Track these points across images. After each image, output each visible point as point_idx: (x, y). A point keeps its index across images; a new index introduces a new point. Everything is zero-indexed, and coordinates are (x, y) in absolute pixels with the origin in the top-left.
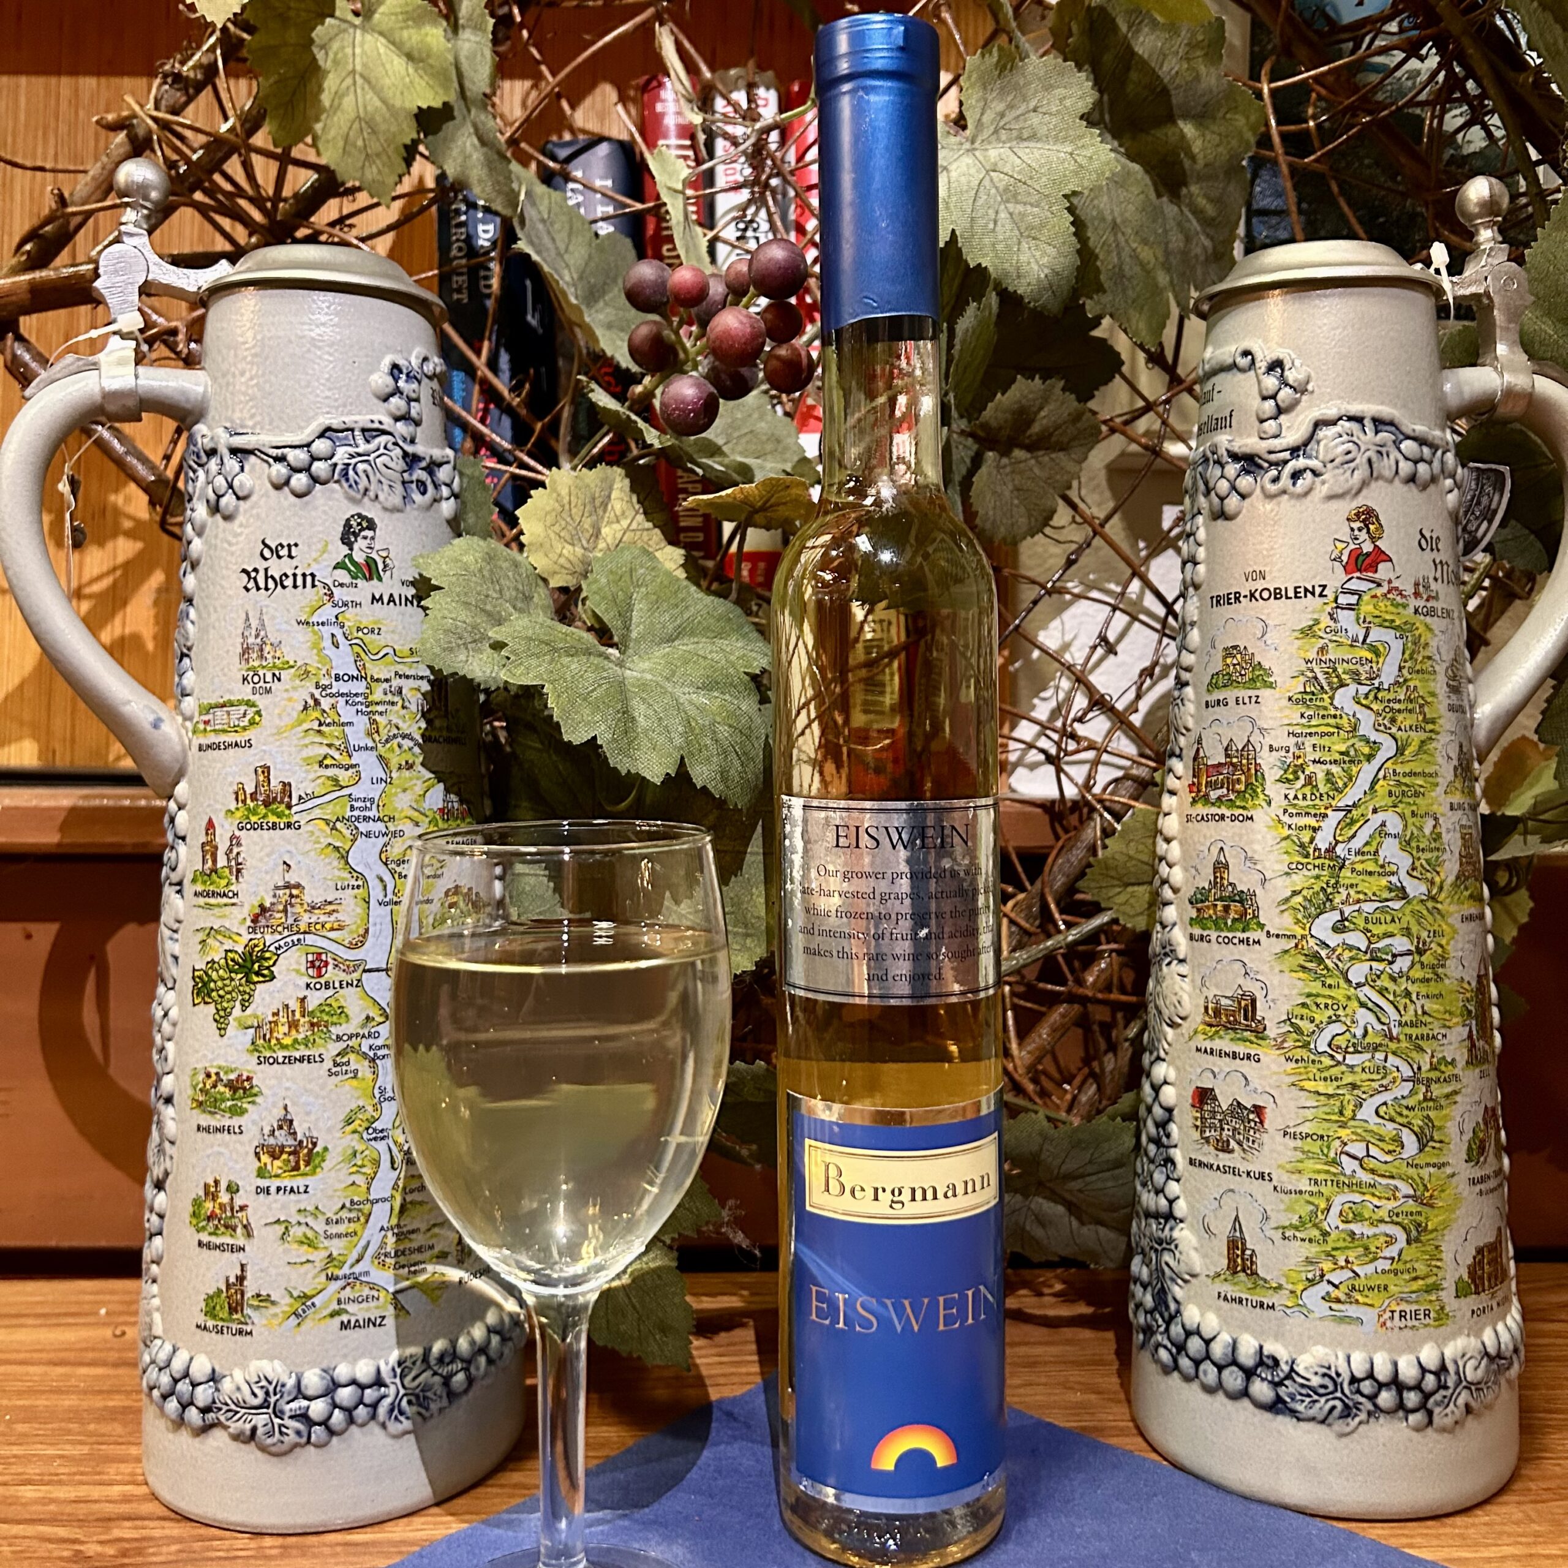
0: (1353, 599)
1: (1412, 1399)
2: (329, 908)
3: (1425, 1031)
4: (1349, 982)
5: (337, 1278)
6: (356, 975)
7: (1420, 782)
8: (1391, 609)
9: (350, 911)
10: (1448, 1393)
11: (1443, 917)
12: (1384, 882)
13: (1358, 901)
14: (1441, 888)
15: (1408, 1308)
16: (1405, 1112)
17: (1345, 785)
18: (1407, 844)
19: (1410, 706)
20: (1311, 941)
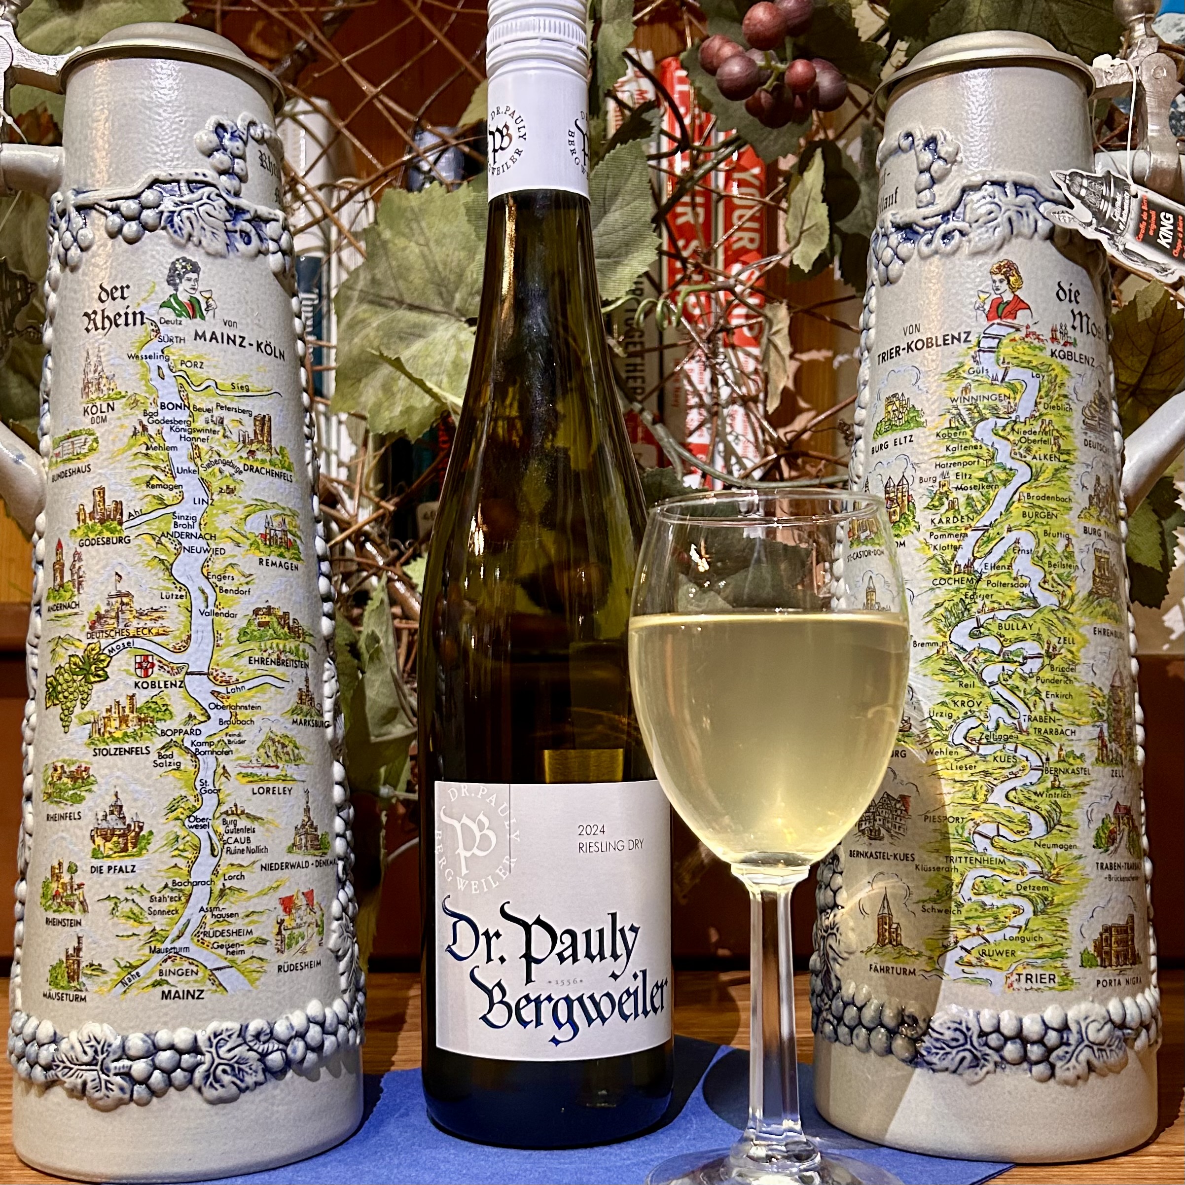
1: (1035, 1052)
2: (155, 615)
3: (1054, 726)
4: (983, 681)
5: (159, 951)
6: (179, 677)
7: (1053, 504)
8: (1029, 351)
9: (174, 618)
10: (1070, 1049)
11: (1074, 626)
12: (1016, 592)
13: (993, 610)
14: (1072, 601)
15: (1033, 972)
16: (1034, 797)
17: (984, 508)
18: (1039, 560)
19: (1045, 438)
20: (951, 647)
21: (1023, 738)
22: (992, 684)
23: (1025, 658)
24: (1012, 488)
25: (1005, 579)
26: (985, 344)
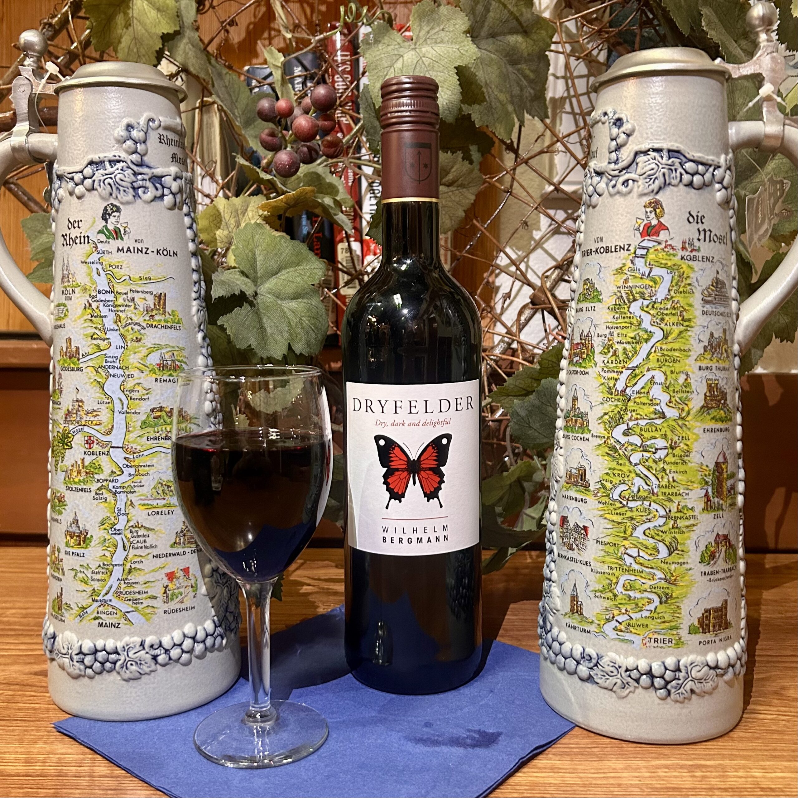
0: (644, 252)
1: (658, 682)
2: (95, 413)
3: (674, 491)
6: (107, 449)
7: (677, 354)
8: (665, 257)
9: (104, 415)
10: (680, 682)
11: (689, 429)
12: (652, 409)
13: (637, 419)
14: (688, 413)
15: (659, 637)
16: (661, 534)
17: (633, 356)
18: (667, 388)
19: (674, 312)
20: (612, 440)
21: (654, 498)
22: (636, 464)
23: (656, 449)
24: (650, 344)
25: (644, 400)
26: (640, 252)
